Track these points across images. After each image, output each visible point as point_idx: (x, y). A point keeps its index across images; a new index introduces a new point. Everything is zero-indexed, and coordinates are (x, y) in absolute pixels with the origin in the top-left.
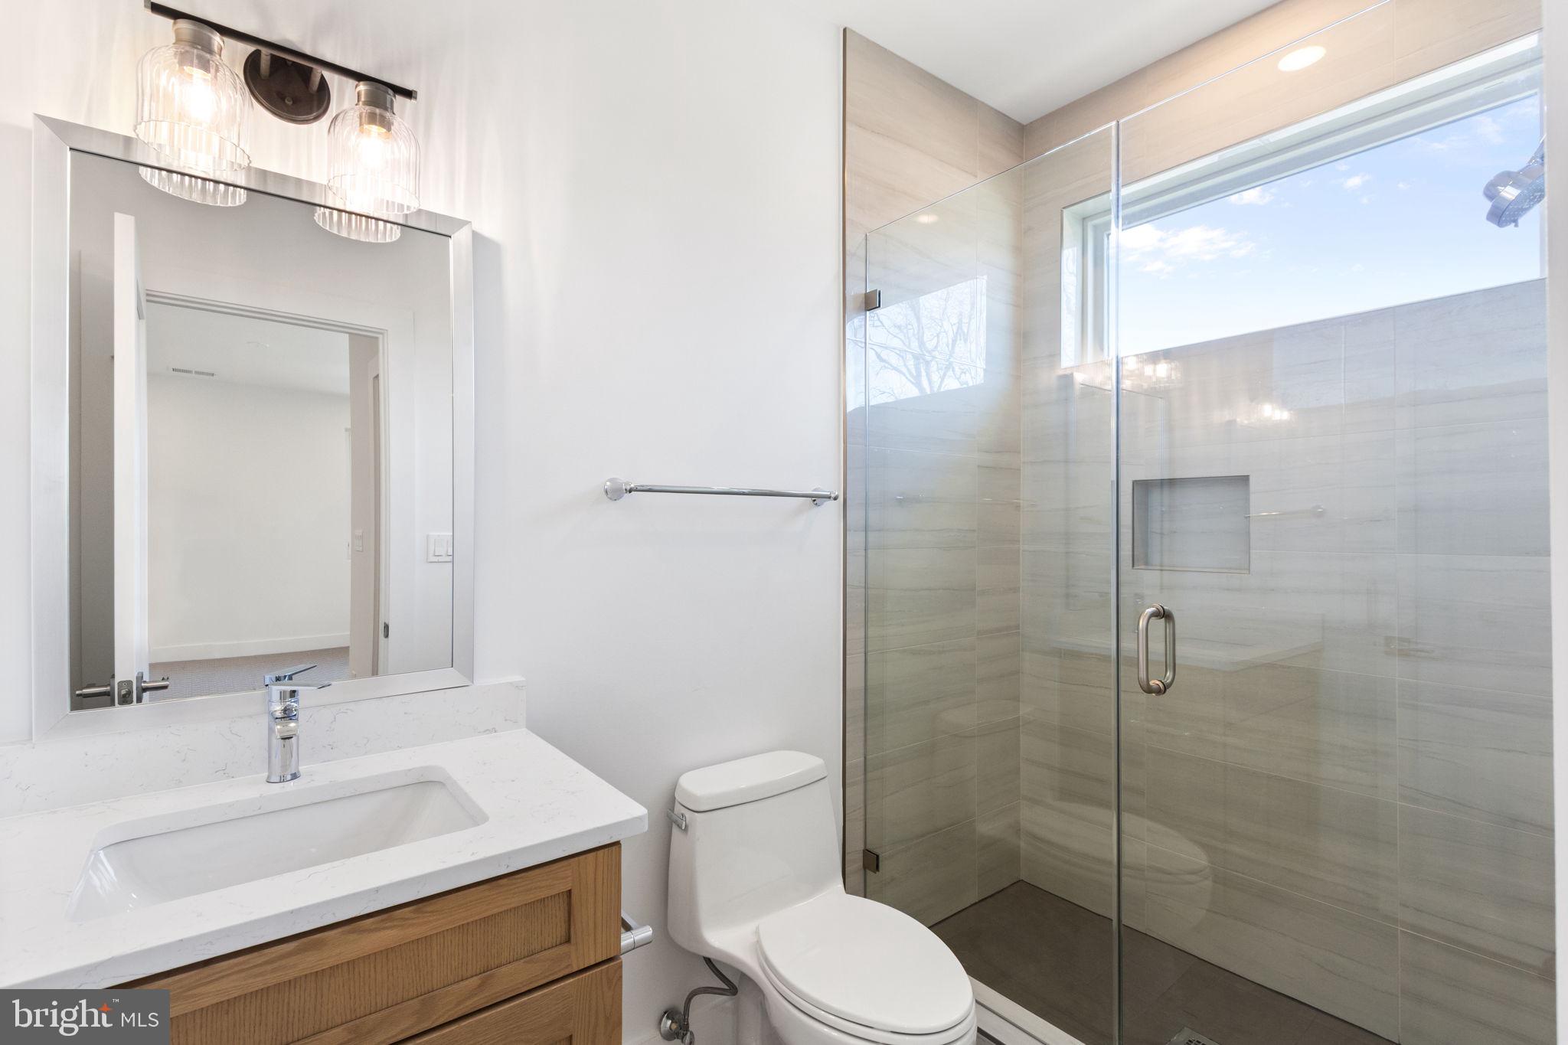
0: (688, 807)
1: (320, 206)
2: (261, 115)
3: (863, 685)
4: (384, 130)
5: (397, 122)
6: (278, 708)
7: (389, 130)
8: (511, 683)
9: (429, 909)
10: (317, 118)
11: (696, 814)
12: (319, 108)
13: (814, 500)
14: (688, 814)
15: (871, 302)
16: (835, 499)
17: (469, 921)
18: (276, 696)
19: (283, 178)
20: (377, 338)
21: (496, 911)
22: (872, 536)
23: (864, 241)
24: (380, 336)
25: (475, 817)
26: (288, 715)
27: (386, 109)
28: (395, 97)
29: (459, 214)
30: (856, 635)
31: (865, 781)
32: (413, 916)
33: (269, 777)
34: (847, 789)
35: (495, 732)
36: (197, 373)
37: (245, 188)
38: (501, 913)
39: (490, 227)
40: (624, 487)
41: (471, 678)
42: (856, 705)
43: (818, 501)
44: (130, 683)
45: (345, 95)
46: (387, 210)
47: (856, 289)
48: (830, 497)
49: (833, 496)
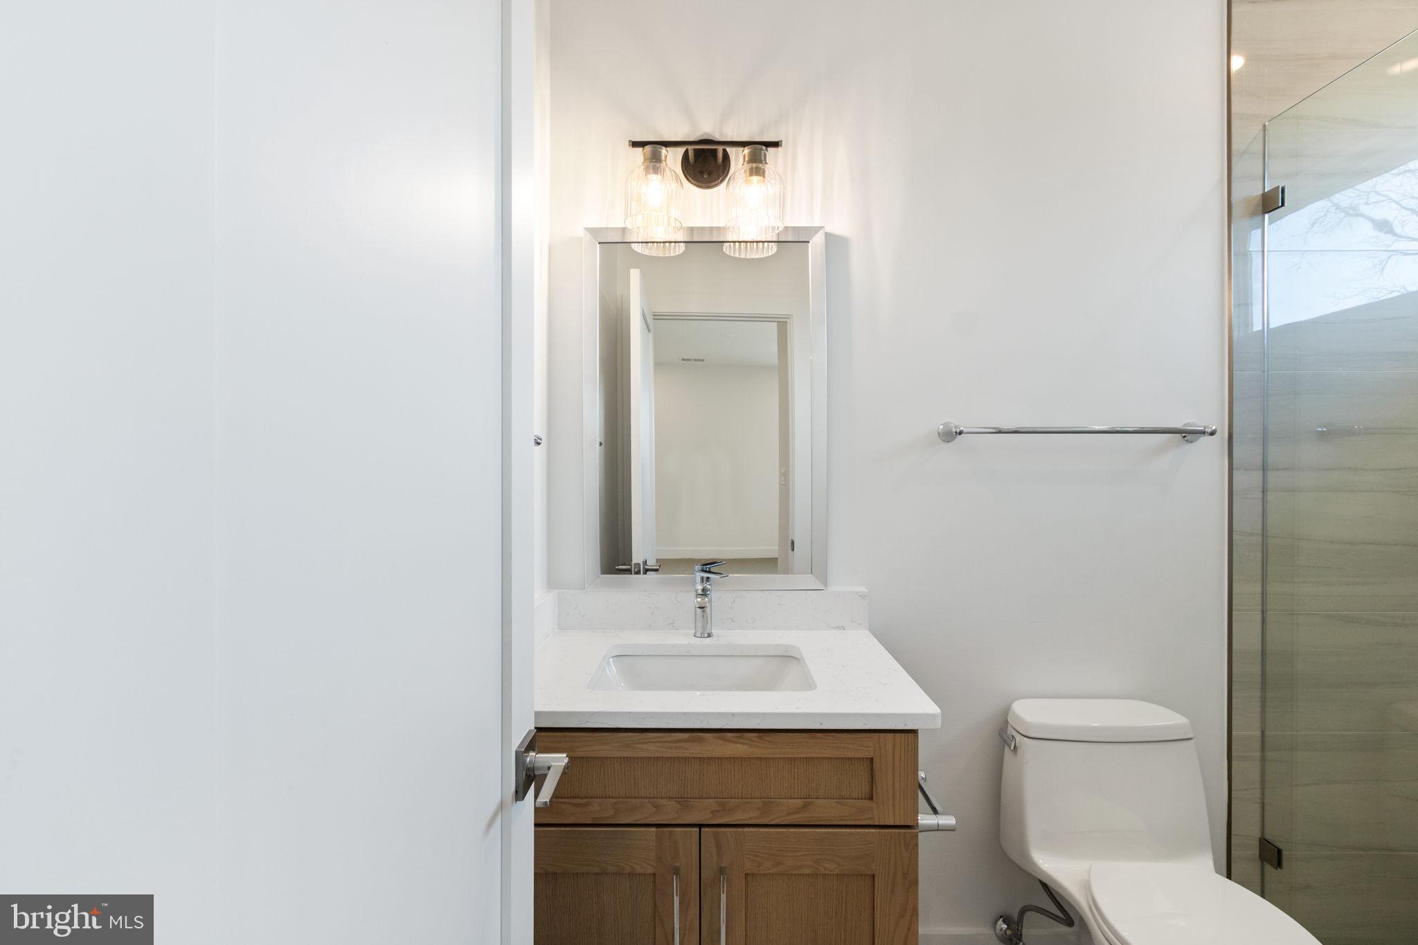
0: (1021, 732)
1: (726, 242)
2: (690, 189)
3: (1260, 648)
4: (761, 178)
5: (769, 168)
6: (700, 587)
7: (764, 176)
8: (857, 593)
9: (768, 739)
10: (722, 181)
11: (1026, 739)
12: (723, 172)
13: (1185, 437)
14: (1018, 737)
15: (1271, 203)
16: (1212, 433)
17: (796, 756)
18: (698, 580)
19: (702, 229)
20: (786, 322)
21: (814, 755)
22: (1271, 476)
23: (1261, 133)
24: (788, 320)
25: (808, 684)
26: (705, 592)
27: (761, 162)
28: (767, 150)
29: (817, 224)
30: (1249, 590)
31: (1263, 760)
32: (755, 739)
33: (695, 633)
34: (1234, 763)
35: (844, 629)
36: (695, 360)
37: (683, 242)
38: (818, 758)
39: (838, 227)
40: (954, 430)
41: (826, 585)
42: (1249, 669)
43: (1189, 437)
44: (639, 564)
45: (738, 158)
46: (765, 234)
47: (1250, 190)
48: (1204, 433)
49: (1209, 430)
